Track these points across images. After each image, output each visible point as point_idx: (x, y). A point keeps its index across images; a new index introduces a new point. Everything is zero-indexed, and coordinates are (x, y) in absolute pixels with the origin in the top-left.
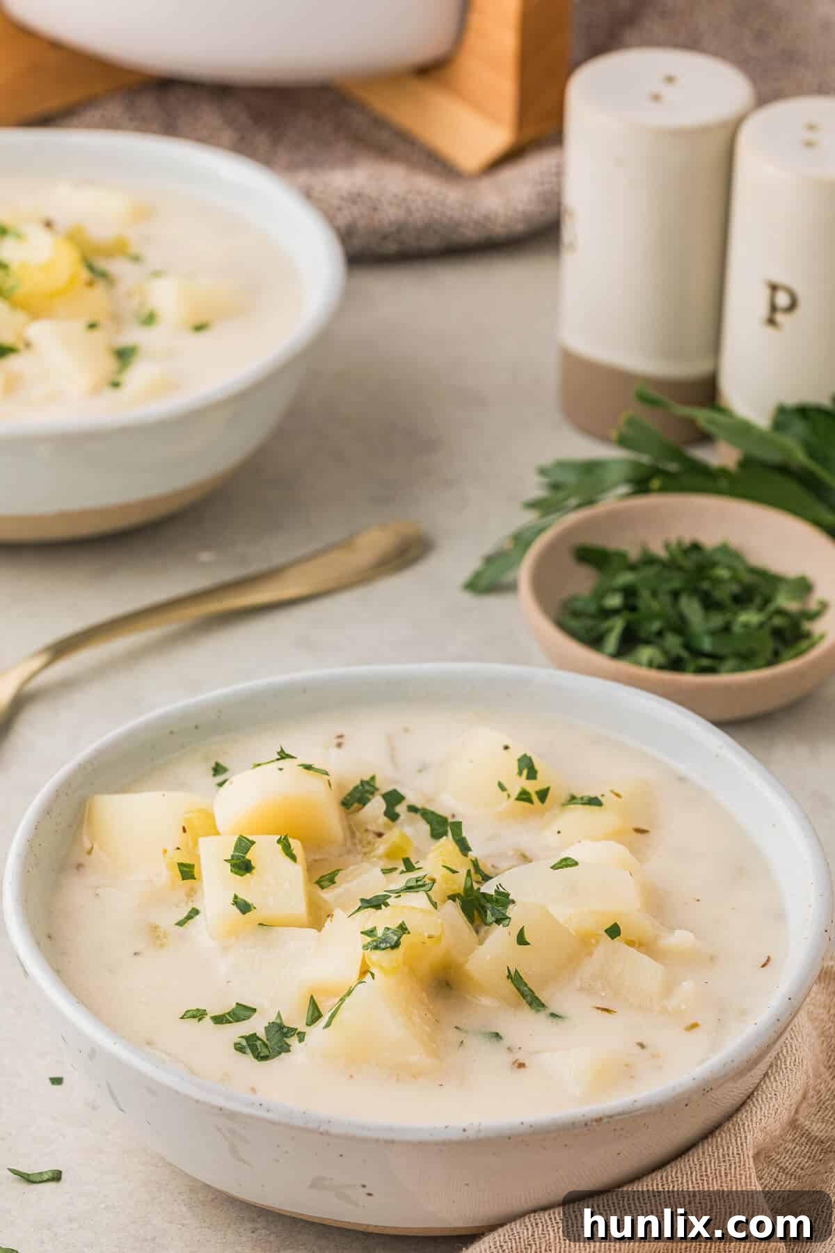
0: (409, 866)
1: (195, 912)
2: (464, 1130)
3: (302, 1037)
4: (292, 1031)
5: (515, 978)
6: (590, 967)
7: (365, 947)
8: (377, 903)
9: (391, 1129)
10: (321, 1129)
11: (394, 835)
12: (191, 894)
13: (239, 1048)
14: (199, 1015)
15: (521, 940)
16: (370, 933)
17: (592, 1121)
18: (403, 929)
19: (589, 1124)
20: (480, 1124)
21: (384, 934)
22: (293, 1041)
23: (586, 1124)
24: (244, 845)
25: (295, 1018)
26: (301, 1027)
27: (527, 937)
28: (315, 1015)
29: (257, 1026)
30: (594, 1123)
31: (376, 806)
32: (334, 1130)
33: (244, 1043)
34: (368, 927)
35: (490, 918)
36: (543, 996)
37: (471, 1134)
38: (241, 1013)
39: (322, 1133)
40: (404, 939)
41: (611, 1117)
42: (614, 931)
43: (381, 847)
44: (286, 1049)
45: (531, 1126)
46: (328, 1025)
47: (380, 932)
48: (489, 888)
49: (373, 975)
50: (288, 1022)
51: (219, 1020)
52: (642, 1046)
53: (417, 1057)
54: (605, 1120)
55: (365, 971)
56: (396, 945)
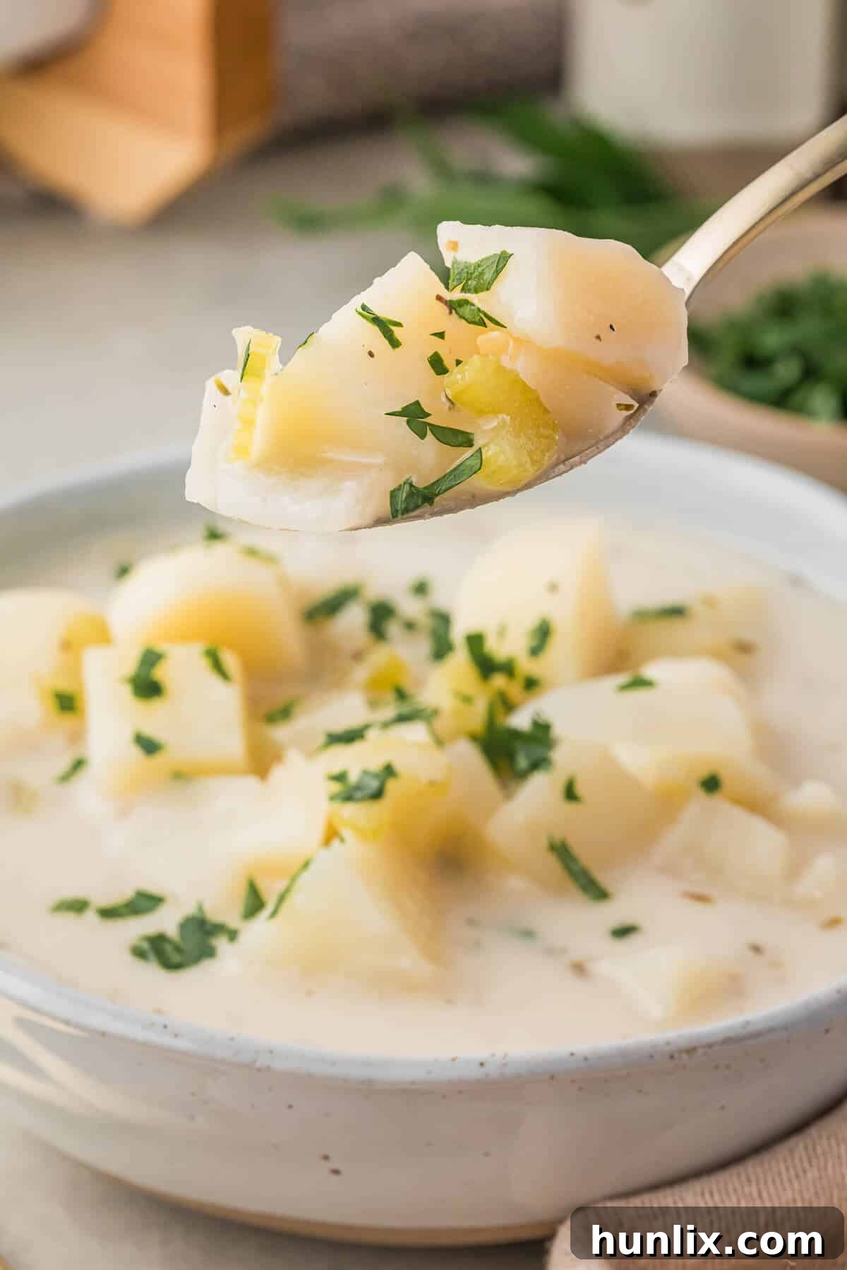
0: (401, 695)
1: (78, 764)
2: (482, 1064)
3: (233, 935)
4: (218, 929)
5: (561, 851)
6: (674, 838)
7: (333, 798)
8: (351, 737)
9: (367, 1063)
10: (258, 1065)
11: (380, 656)
12: (77, 737)
13: (139, 953)
14: (78, 906)
15: (570, 793)
16: (340, 778)
17: (680, 1051)
18: (389, 771)
19: (676, 1055)
20: (506, 1056)
21: (361, 780)
22: (221, 943)
23: (672, 1057)
24: (151, 658)
25: (225, 910)
26: (233, 920)
27: (580, 789)
28: (254, 904)
29: (166, 922)
30: (685, 1056)
31: (354, 619)
32: (278, 1065)
33: (146, 945)
34: (336, 770)
35: (522, 762)
36: (602, 878)
37: (492, 1071)
38: (144, 903)
39: (259, 1070)
40: (391, 786)
41: (710, 1046)
42: (711, 784)
43: (361, 673)
44: (207, 952)
45: (586, 1059)
46: (274, 914)
47: (353, 777)
48: (521, 720)
49: (342, 840)
50: (214, 916)
51: (108, 913)
52: (757, 949)
53: (410, 960)
54: (700, 1051)
55: (331, 835)
56: (378, 795)
